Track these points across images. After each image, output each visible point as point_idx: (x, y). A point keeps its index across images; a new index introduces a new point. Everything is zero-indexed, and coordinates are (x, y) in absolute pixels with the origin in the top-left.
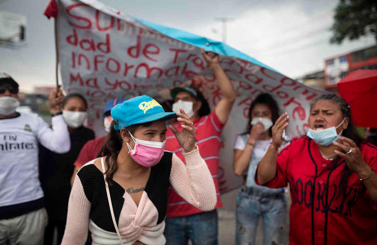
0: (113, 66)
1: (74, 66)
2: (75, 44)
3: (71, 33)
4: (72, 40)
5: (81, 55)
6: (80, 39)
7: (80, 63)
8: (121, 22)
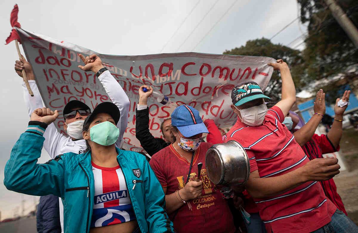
0: (76, 77)
1: (48, 79)
2: (43, 62)
3: (38, 55)
4: (40, 60)
5: (50, 70)
6: (46, 57)
7: (51, 76)
8: (71, 52)
